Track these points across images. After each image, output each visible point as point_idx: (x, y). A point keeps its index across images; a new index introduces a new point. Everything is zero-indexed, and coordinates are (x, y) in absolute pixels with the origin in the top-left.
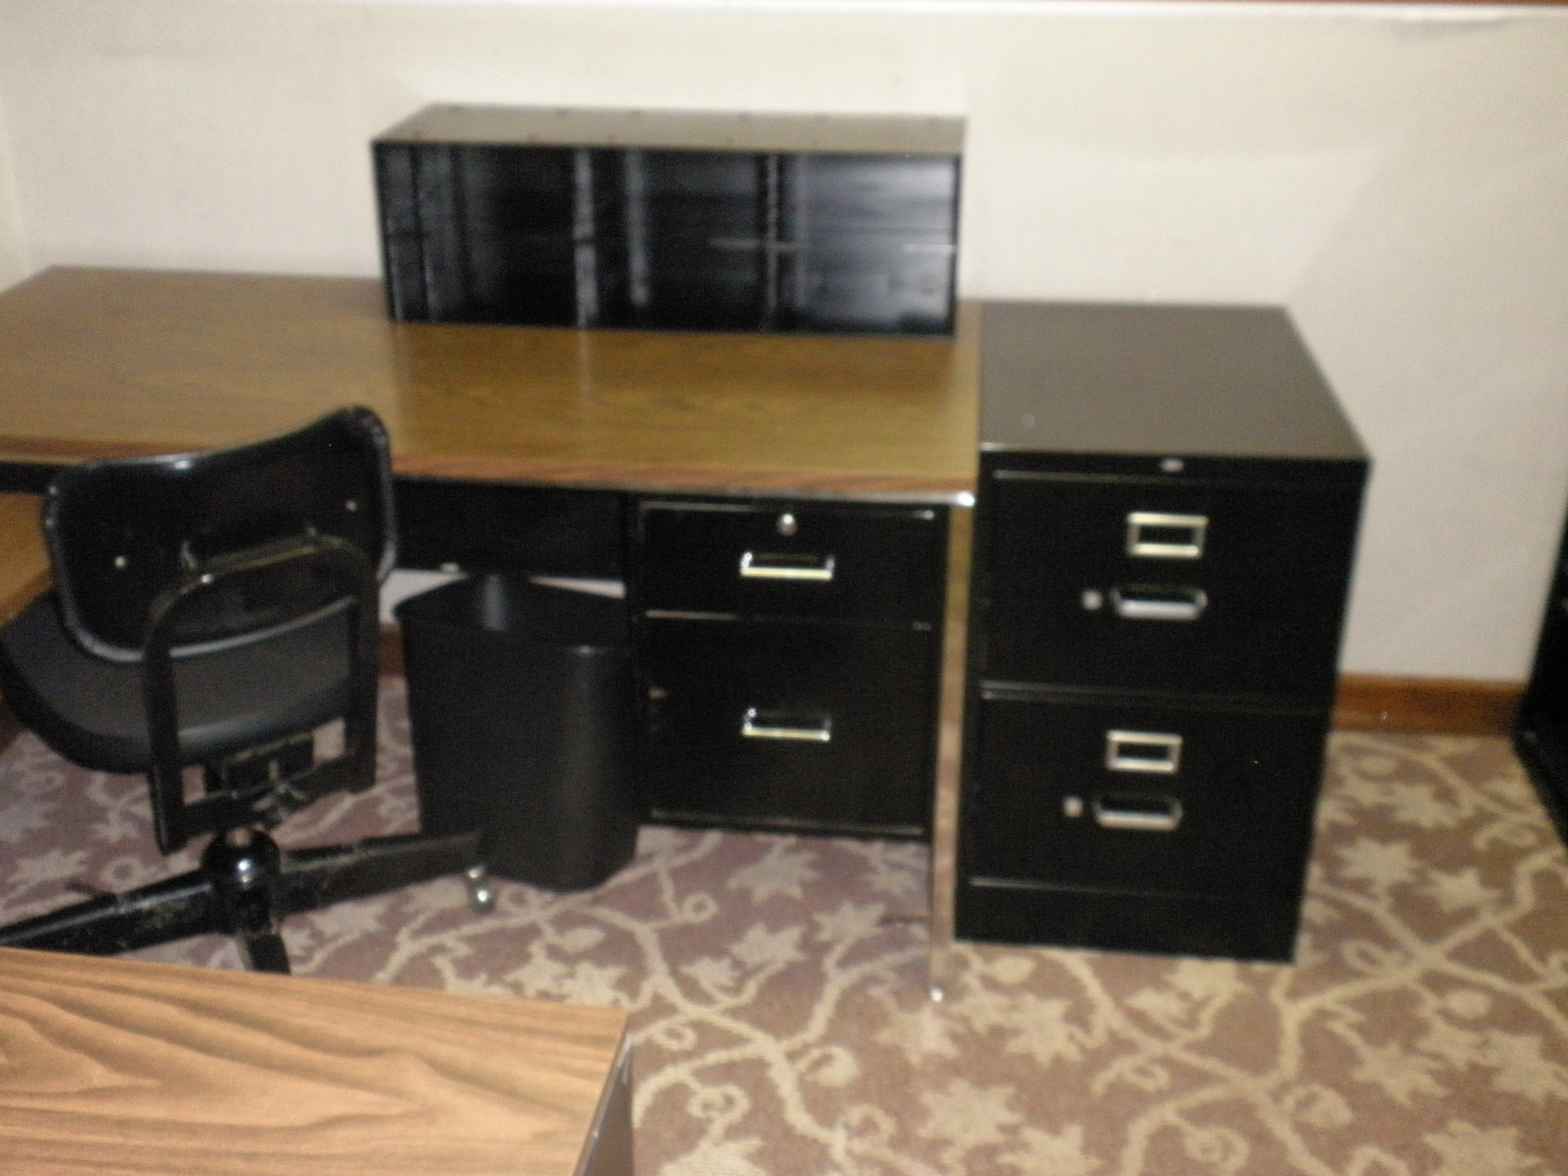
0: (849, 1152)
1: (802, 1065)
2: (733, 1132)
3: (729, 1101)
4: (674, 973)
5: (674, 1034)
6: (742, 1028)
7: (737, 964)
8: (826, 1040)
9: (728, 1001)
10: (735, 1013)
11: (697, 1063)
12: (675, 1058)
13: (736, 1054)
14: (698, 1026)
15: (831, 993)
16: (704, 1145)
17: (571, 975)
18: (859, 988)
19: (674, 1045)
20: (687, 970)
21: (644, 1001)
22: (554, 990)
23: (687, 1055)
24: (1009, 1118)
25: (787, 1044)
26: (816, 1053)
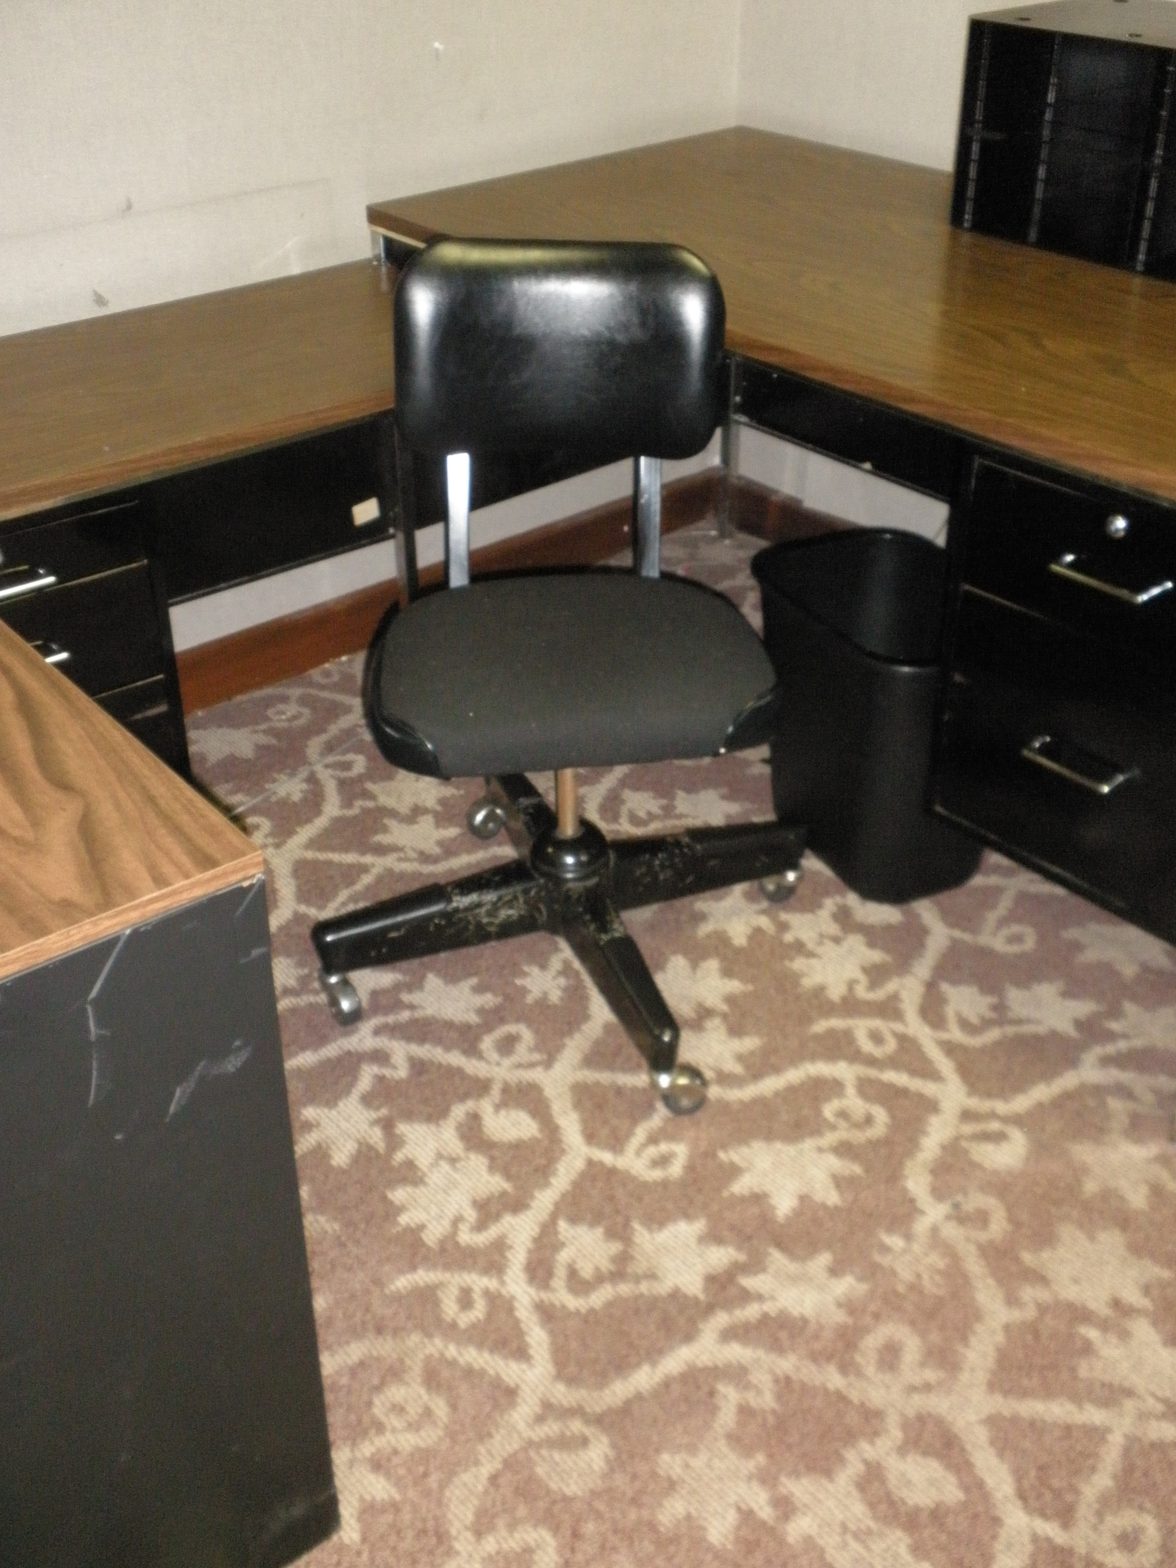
0: (935, 1230)
1: (968, 1129)
2: (844, 1149)
3: (869, 1120)
4: (931, 986)
5: (876, 1038)
6: (945, 1065)
7: (1000, 1008)
8: (1017, 1120)
9: (956, 1034)
10: (950, 1049)
11: (872, 1073)
12: (856, 1056)
13: (915, 1084)
14: (906, 1042)
15: (1068, 1081)
16: (809, 1144)
17: (837, 940)
18: (1099, 1091)
19: (866, 1045)
20: (945, 987)
21: (879, 995)
22: (810, 946)
23: (871, 1061)
24: (1133, 1296)
25: (974, 1103)
26: (995, 1126)
